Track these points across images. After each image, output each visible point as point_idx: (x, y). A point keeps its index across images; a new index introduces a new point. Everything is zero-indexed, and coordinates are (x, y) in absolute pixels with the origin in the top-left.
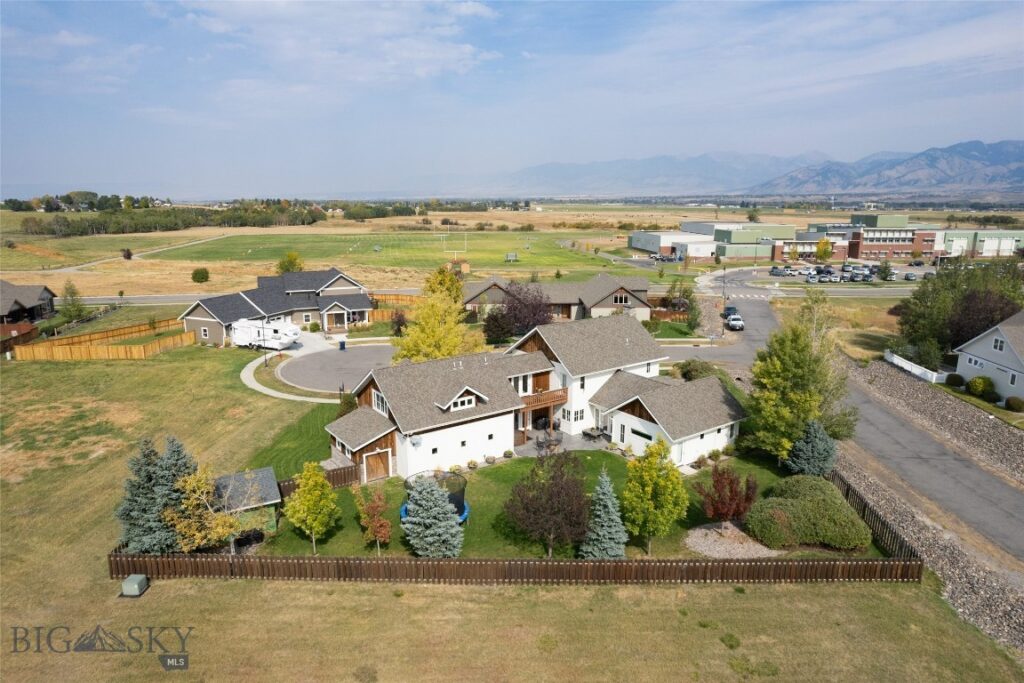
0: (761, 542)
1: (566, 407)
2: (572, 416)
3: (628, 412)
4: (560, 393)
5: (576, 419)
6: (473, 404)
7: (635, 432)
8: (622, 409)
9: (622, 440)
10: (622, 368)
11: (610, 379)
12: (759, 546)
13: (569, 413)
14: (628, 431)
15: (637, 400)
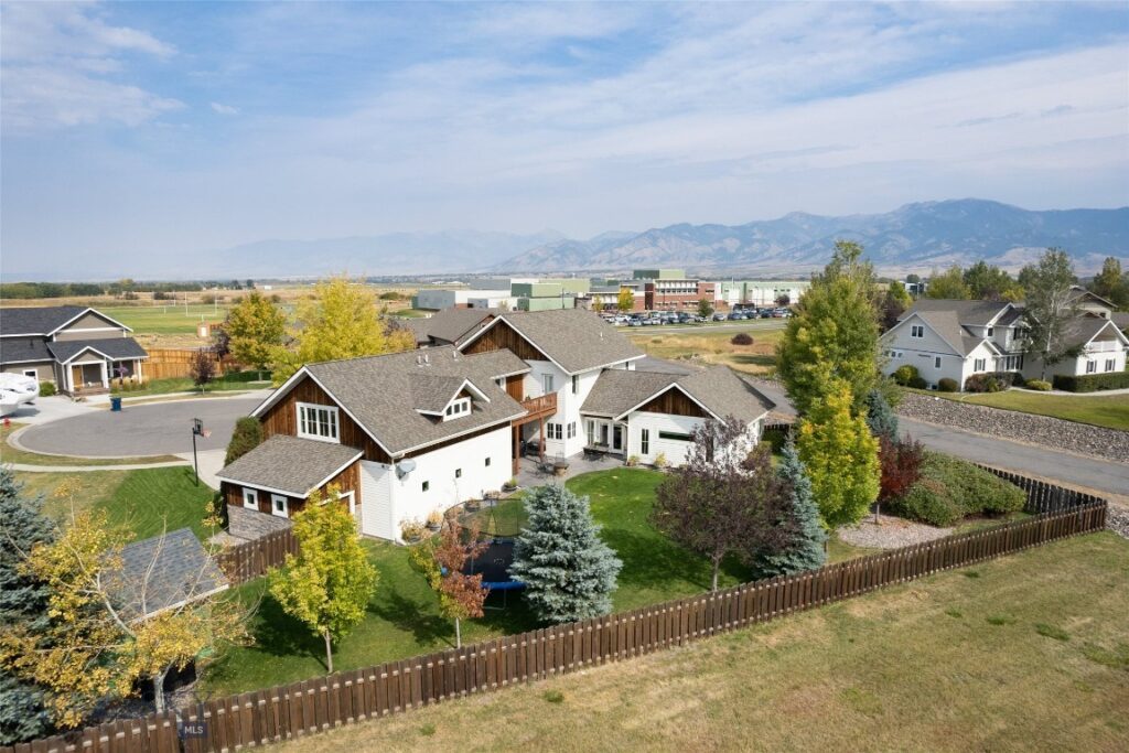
0: (926, 522)
1: (554, 420)
2: (565, 432)
3: (654, 411)
4: (543, 402)
5: (569, 436)
6: (468, 412)
7: (663, 435)
8: (644, 409)
9: (645, 449)
10: (610, 365)
11: (598, 381)
12: (926, 528)
13: (559, 428)
14: (653, 438)
15: (674, 388)
